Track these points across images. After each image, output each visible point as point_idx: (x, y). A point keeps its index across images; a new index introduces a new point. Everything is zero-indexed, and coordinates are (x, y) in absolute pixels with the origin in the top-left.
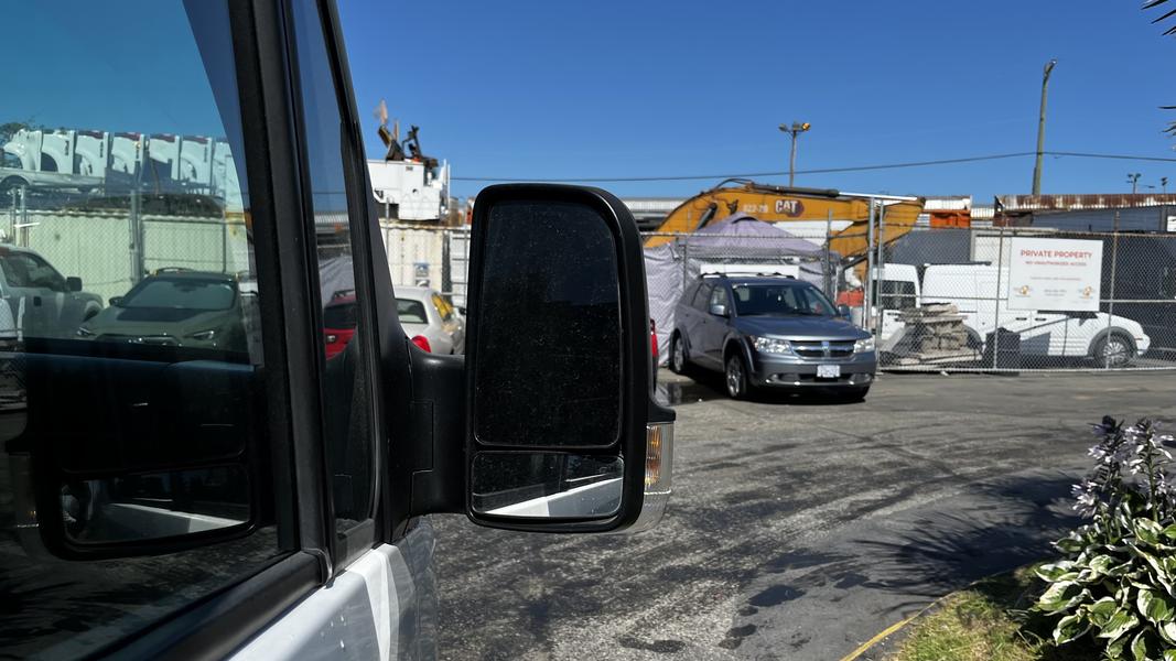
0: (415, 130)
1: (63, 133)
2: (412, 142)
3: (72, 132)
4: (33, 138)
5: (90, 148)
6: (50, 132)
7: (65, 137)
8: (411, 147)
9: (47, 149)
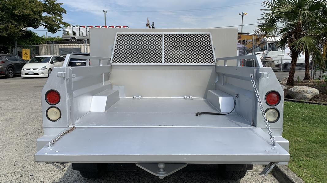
0: (153, 23)
1: (77, 26)
2: (153, 26)
3: (79, 26)
4: (71, 28)
5: (82, 30)
6: (74, 26)
7: (77, 28)
8: (152, 27)
9: (74, 30)
